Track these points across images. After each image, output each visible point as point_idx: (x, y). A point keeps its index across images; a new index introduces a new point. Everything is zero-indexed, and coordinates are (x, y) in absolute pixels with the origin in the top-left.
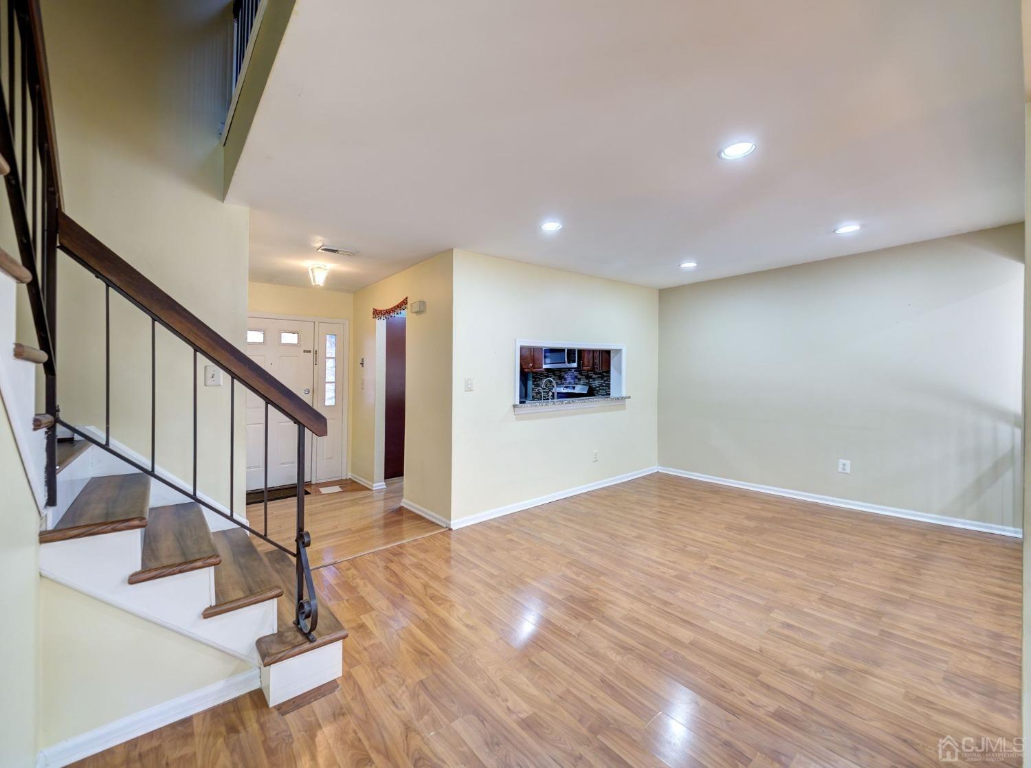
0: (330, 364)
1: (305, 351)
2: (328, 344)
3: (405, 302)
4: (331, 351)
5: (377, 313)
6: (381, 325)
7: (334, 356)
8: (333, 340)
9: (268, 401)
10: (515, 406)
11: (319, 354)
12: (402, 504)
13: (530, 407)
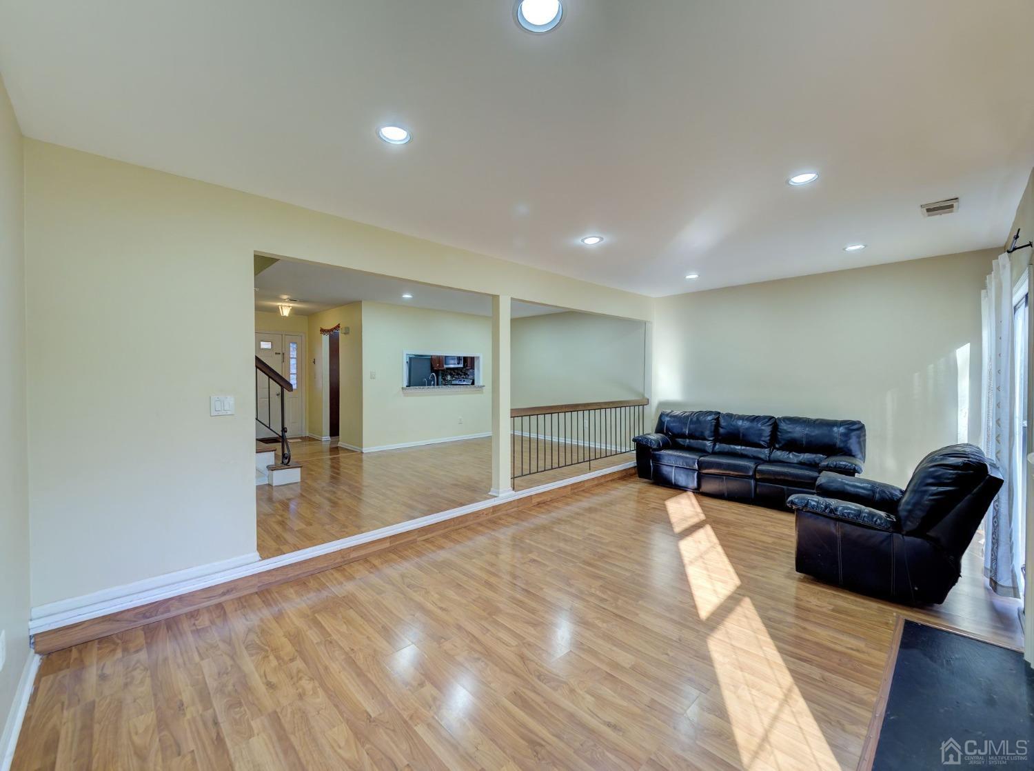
0: (293, 362)
1: (276, 353)
2: (291, 349)
3: (338, 326)
4: (293, 354)
5: (323, 331)
6: (326, 339)
7: (295, 356)
8: (295, 346)
9: (270, 377)
10: (402, 388)
11: (286, 355)
12: (338, 445)
13: (413, 390)
